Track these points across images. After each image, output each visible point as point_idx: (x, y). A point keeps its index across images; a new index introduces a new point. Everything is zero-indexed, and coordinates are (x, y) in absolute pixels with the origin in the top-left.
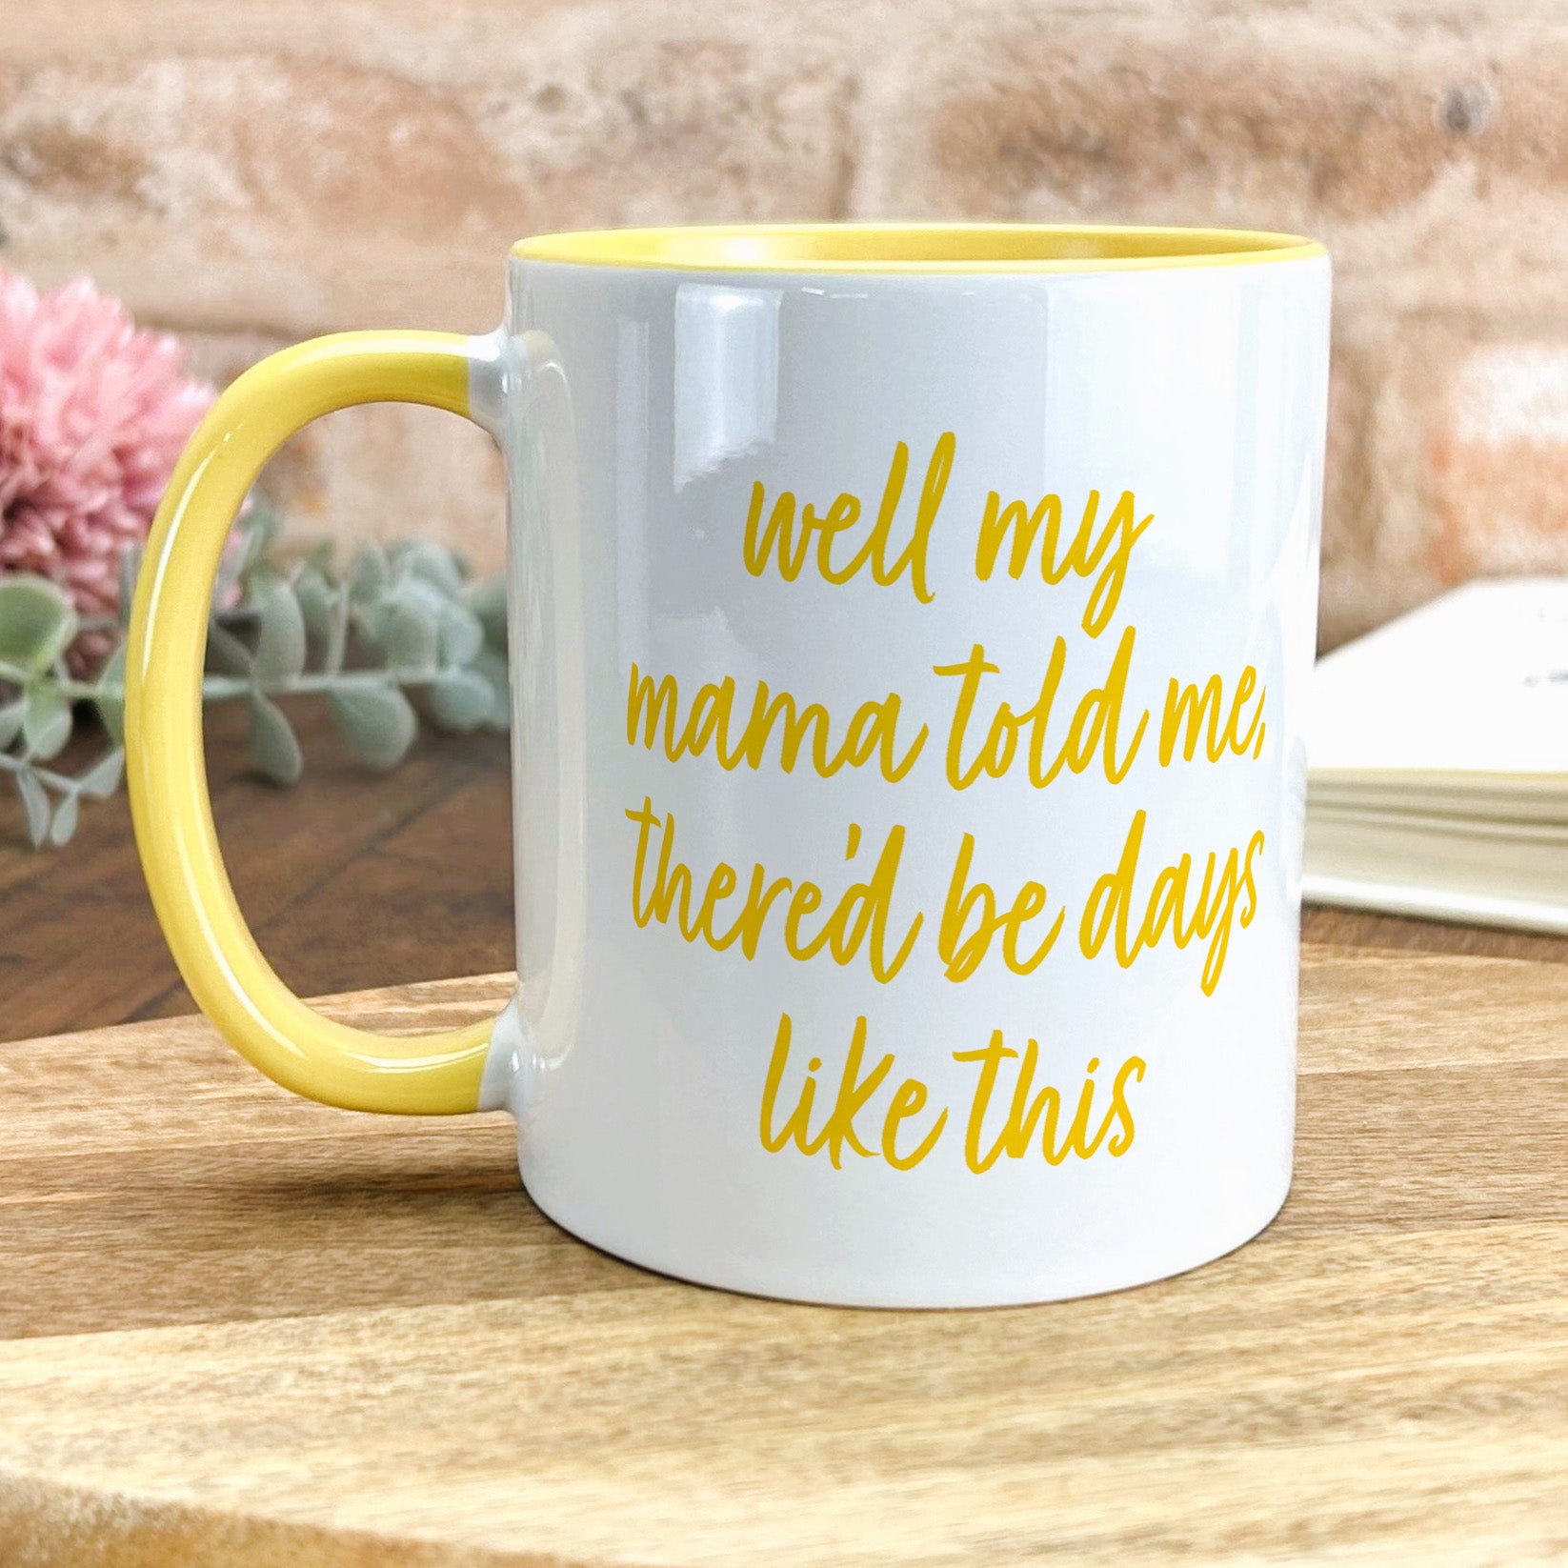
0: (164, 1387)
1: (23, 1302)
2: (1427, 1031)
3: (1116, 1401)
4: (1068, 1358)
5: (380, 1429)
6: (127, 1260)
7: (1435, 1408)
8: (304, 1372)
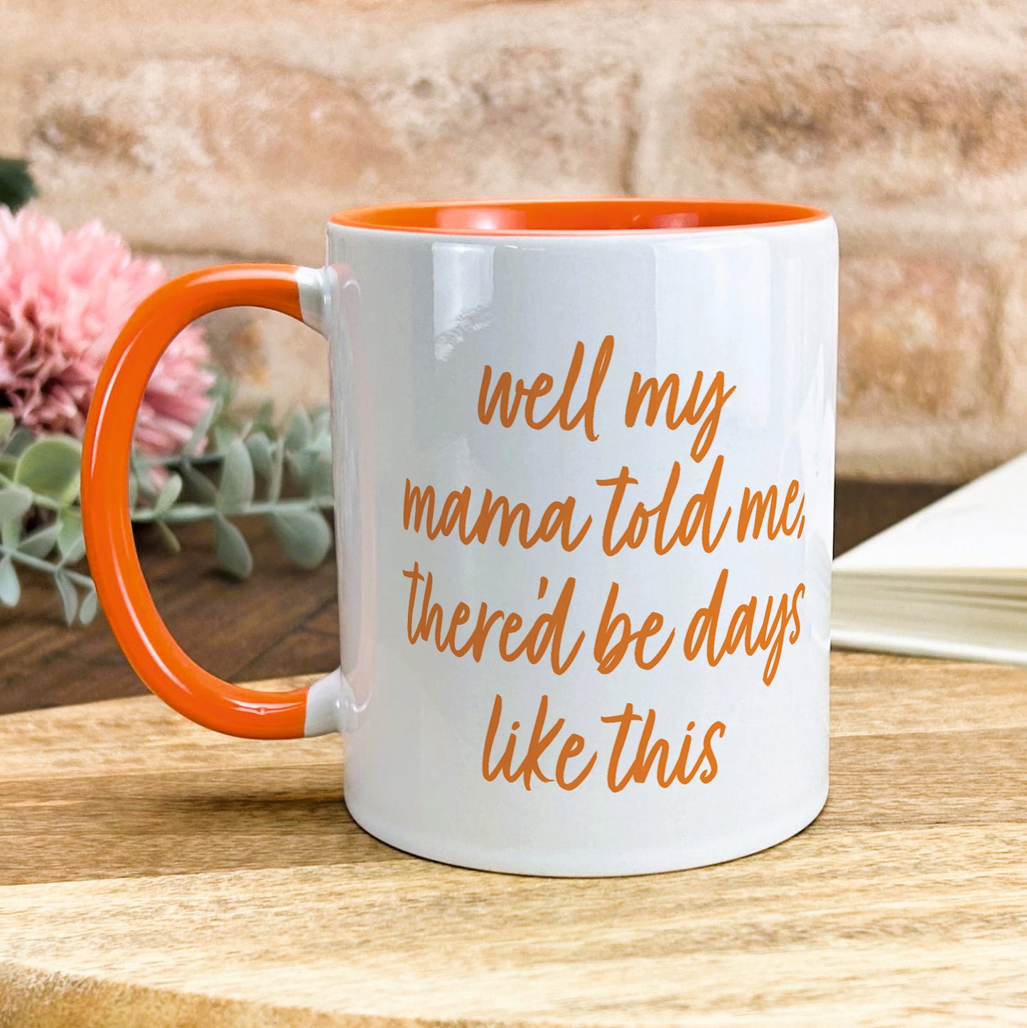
0: (96, 913)
1: (20, 864)
2: (933, 711)
3: (669, 927)
4: (648, 901)
5: (221, 938)
6: (88, 840)
7: (863, 933)
8: (183, 906)
